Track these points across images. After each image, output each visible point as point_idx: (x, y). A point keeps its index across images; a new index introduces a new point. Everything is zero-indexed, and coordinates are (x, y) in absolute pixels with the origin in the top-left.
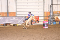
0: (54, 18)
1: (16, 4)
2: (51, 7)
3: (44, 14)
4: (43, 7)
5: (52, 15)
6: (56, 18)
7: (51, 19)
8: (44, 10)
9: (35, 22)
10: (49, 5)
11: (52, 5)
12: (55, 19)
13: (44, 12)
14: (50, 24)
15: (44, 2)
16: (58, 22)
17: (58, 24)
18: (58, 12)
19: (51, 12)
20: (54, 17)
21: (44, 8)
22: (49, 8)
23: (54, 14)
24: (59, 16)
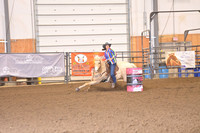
0: (163, 56)
1: (36, 10)
2: (151, 20)
3: (130, 44)
4: (125, 22)
6: (167, 57)
7: (153, 61)
8: (129, 30)
10: (145, 13)
11: (154, 14)
12: (166, 60)
13: (130, 38)
14: (148, 76)
15: (128, 4)
16: (176, 70)
17: (175, 76)
18: (174, 35)
19: (153, 37)
20: (161, 53)
21: (128, 24)
22: (145, 24)
23: (160, 43)
24: (178, 49)
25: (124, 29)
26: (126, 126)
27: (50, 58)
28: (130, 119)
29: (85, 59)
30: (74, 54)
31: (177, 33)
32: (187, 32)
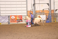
2: (33, 6)
3: (27, 13)
4: (26, 7)
5: (35, 14)
9: (18, 21)
10: (31, 4)
11: (34, 4)
13: (27, 11)
15: (27, 1)
19: (34, 11)
20: (36, 16)
22: (32, 7)
24: (41, 15)
25: (26, 9)
26: (26, 37)
27: (4, 17)
28: (27, 35)
29: (14, 17)
30: (11, 16)
31: (41, 10)
32: (43, 10)
